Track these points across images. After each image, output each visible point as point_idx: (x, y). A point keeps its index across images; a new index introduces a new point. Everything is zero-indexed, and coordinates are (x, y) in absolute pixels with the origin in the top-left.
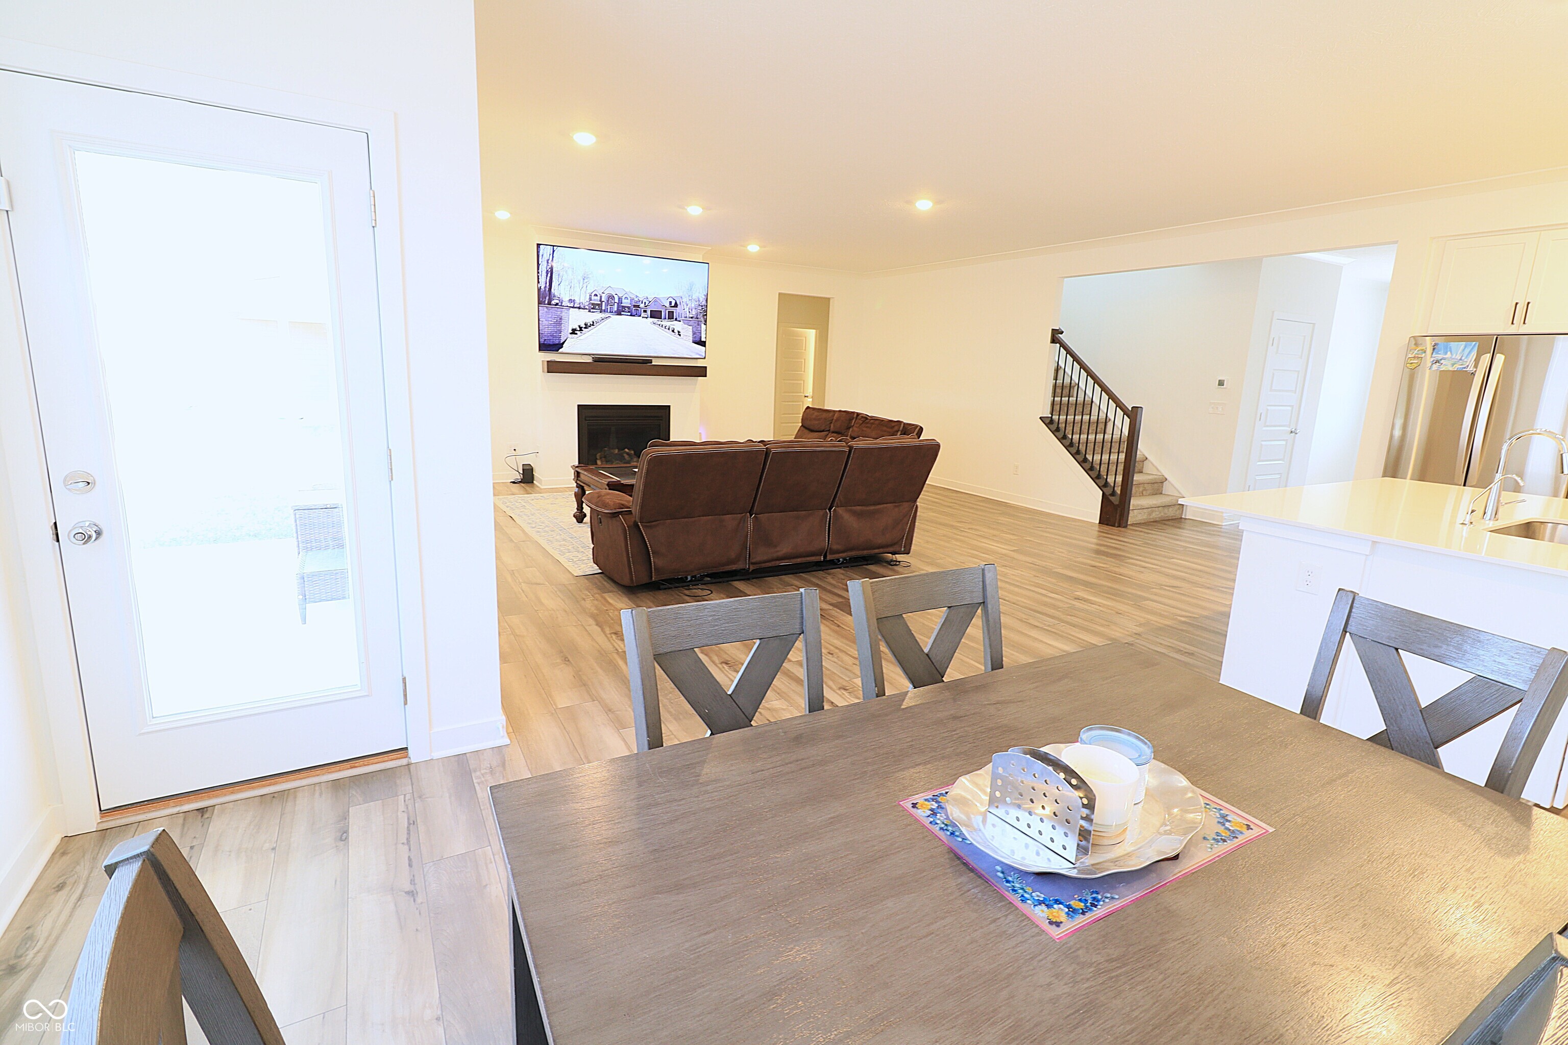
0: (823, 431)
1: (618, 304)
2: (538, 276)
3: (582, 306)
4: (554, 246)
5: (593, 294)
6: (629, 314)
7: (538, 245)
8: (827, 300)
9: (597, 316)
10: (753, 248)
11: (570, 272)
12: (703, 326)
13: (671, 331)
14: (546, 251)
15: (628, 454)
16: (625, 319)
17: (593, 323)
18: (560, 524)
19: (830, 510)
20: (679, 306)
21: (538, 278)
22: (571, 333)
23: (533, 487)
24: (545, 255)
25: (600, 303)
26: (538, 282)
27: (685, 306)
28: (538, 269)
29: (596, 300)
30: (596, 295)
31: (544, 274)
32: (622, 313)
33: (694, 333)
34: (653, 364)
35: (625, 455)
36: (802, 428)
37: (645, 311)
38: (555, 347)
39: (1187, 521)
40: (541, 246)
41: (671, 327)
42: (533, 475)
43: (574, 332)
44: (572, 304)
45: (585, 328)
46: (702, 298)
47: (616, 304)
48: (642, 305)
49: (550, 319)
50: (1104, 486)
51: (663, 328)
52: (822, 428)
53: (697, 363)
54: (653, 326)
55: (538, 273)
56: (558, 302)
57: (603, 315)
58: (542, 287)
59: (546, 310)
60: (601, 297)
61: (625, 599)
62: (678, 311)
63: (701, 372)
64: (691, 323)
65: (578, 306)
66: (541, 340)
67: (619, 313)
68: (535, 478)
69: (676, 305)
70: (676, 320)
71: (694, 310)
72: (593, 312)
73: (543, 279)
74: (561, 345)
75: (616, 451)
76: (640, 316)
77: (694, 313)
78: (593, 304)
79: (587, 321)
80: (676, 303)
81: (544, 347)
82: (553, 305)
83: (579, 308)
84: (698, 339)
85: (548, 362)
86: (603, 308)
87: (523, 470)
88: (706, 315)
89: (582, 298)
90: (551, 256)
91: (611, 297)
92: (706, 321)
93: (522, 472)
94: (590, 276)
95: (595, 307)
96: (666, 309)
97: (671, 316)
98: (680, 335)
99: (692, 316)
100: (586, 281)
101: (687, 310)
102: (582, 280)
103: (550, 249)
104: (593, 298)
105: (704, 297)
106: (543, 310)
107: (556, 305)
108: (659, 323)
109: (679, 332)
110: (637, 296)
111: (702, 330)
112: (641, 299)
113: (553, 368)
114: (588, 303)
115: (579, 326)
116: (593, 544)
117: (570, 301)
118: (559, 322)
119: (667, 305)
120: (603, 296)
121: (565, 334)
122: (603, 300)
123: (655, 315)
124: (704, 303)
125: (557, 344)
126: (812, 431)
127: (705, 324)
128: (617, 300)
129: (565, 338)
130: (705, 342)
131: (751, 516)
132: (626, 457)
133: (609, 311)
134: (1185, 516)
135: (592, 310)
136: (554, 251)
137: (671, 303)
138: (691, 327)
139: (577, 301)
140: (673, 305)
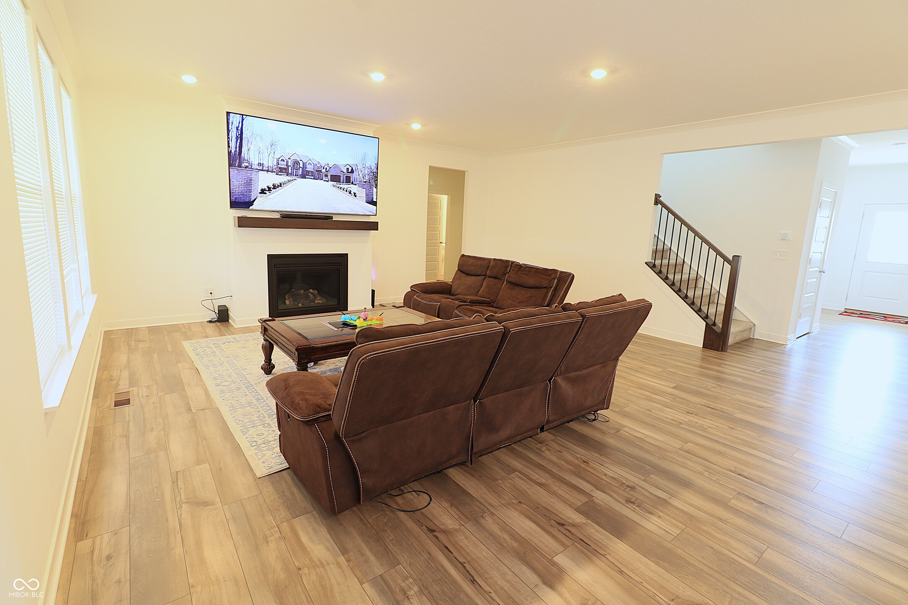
0: (479, 275)
1: (303, 168)
2: (228, 141)
3: (270, 169)
4: (243, 115)
5: (280, 160)
6: (313, 177)
7: (228, 113)
8: (463, 173)
9: (283, 178)
10: (416, 126)
11: (258, 139)
12: (375, 189)
13: (348, 192)
14: (235, 120)
15: (312, 293)
16: (308, 182)
17: (281, 184)
18: (248, 377)
19: (550, 381)
20: (354, 172)
21: (229, 143)
22: (260, 193)
23: (227, 327)
24: (234, 123)
25: (286, 167)
26: (229, 146)
27: (360, 172)
28: (228, 134)
29: (283, 165)
30: (283, 160)
31: (234, 139)
32: (307, 177)
33: (367, 195)
34: (334, 219)
35: (310, 294)
36: (459, 272)
37: (326, 176)
38: (248, 204)
39: (756, 341)
40: (231, 114)
41: (349, 189)
42: (228, 314)
43: (263, 192)
44: (261, 167)
45: (273, 188)
46: (374, 166)
47: (301, 168)
48: (324, 171)
49: (241, 180)
50: (705, 318)
51: (342, 190)
52: (479, 273)
53: (369, 219)
54: (333, 188)
55: (228, 138)
56: (247, 164)
57: (289, 178)
58: (233, 151)
59: (237, 171)
60: (287, 162)
61: (324, 532)
62: (354, 176)
63: (374, 226)
64: (365, 186)
65: (267, 169)
66: (232, 198)
67: (303, 176)
68: (230, 317)
69: (352, 171)
70: (352, 183)
71: (367, 176)
72: (280, 175)
73: (233, 144)
74: (251, 203)
75: (302, 291)
76: (322, 180)
77: (367, 179)
78: (280, 168)
79: (275, 183)
80: (352, 169)
81: (234, 204)
82: (243, 167)
83: (268, 171)
84: (370, 200)
85: (238, 217)
86: (290, 172)
87: (218, 310)
88: (377, 180)
89: (270, 162)
90: (241, 124)
91: (296, 163)
92: (376, 185)
93: (217, 312)
94: (277, 143)
95: (282, 171)
96: (344, 175)
97: (348, 180)
98: (356, 196)
99: (365, 181)
100: (273, 147)
101: (361, 175)
102: (270, 146)
103: (238, 118)
104: (280, 162)
105: (375, 165)
106: (234, 171)
107: (246, 168)
108: (338, 186)
109: (355, 194)
110: (319, 163)
111: (374, 192)
112: (323, 165)
113: (243, 223)
114: (275, 167)
115: (268, 187)
116: (280, 431)
117: (259, 164)
118: (249, 182)
119: (345, 171)
120: (290, 161)
121: (255, 193)
122: (289, 165)
123: (335, 179)
124: (375, 170)
125: (248, 202)
126: (468, 274)
127: (376, 188)
128: (301, 166)
129: (255, 197)
130: (376, 202)
131: (475, 402)
132: (311, 295)
133: (294, 175)
134: (753, 336)
135: (279, 173)
136: (243, 120)
137: (348, 169)
138: (364, 190)
139: (266, 165)
140: (350, 171)
